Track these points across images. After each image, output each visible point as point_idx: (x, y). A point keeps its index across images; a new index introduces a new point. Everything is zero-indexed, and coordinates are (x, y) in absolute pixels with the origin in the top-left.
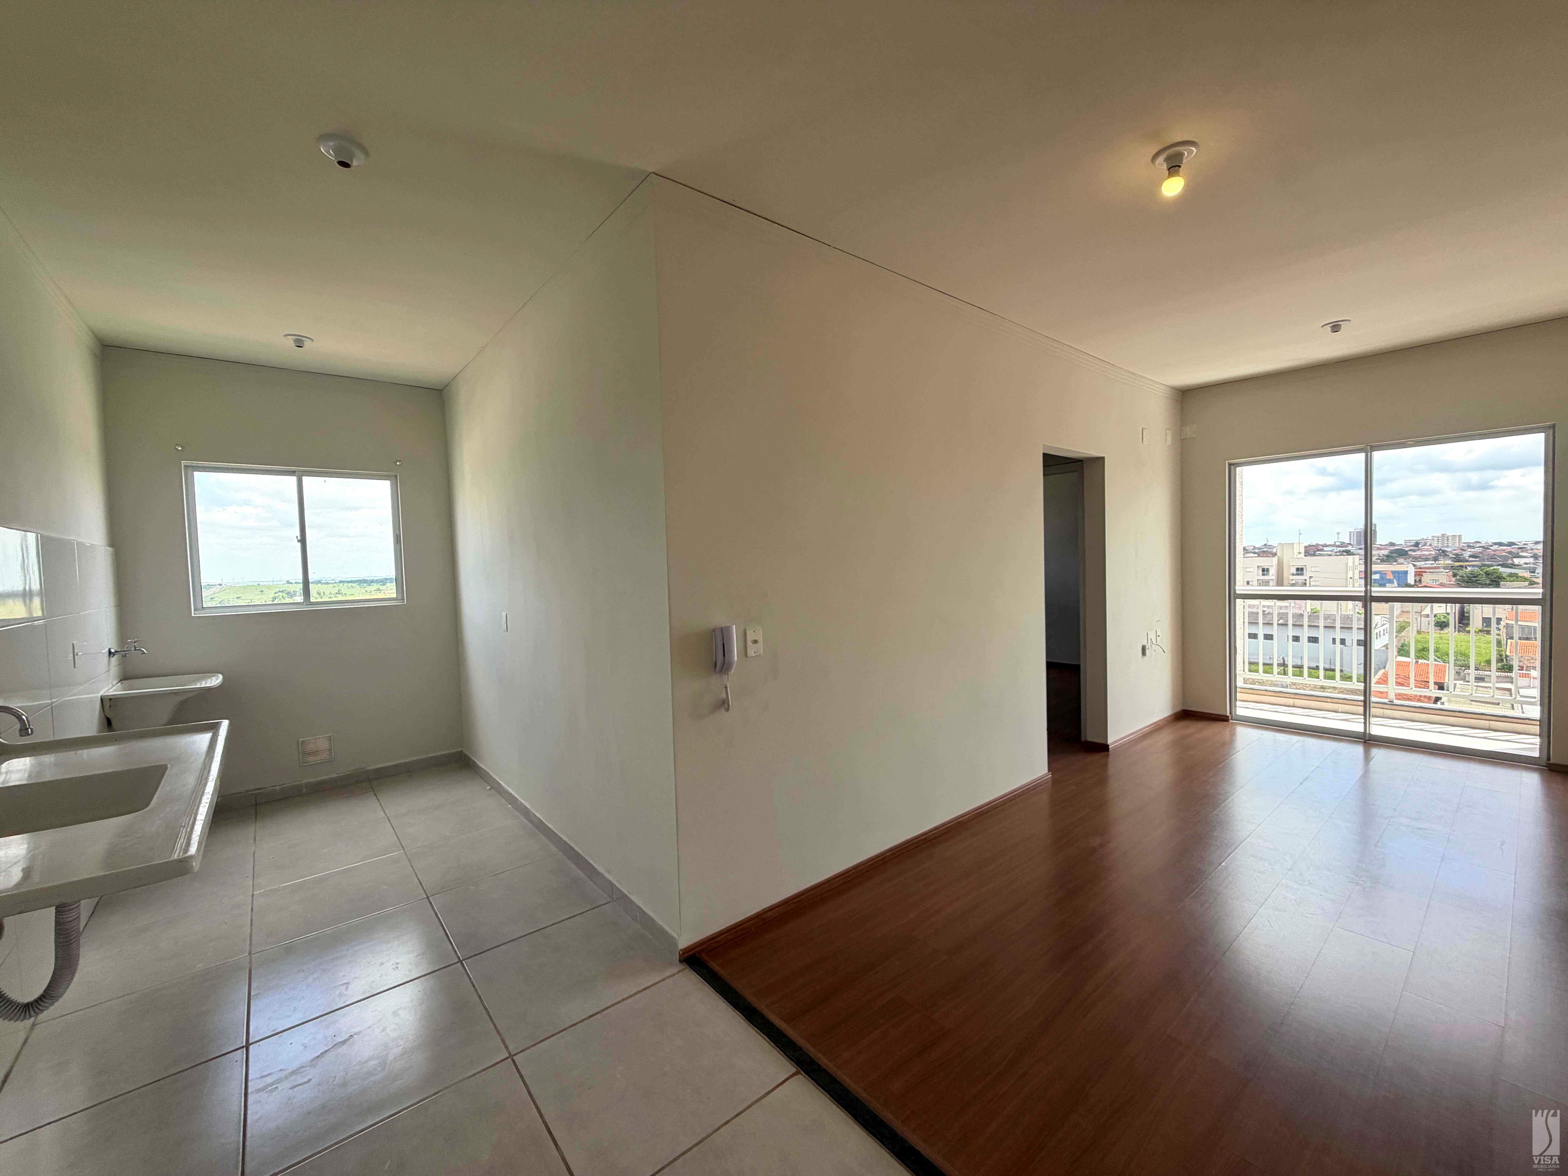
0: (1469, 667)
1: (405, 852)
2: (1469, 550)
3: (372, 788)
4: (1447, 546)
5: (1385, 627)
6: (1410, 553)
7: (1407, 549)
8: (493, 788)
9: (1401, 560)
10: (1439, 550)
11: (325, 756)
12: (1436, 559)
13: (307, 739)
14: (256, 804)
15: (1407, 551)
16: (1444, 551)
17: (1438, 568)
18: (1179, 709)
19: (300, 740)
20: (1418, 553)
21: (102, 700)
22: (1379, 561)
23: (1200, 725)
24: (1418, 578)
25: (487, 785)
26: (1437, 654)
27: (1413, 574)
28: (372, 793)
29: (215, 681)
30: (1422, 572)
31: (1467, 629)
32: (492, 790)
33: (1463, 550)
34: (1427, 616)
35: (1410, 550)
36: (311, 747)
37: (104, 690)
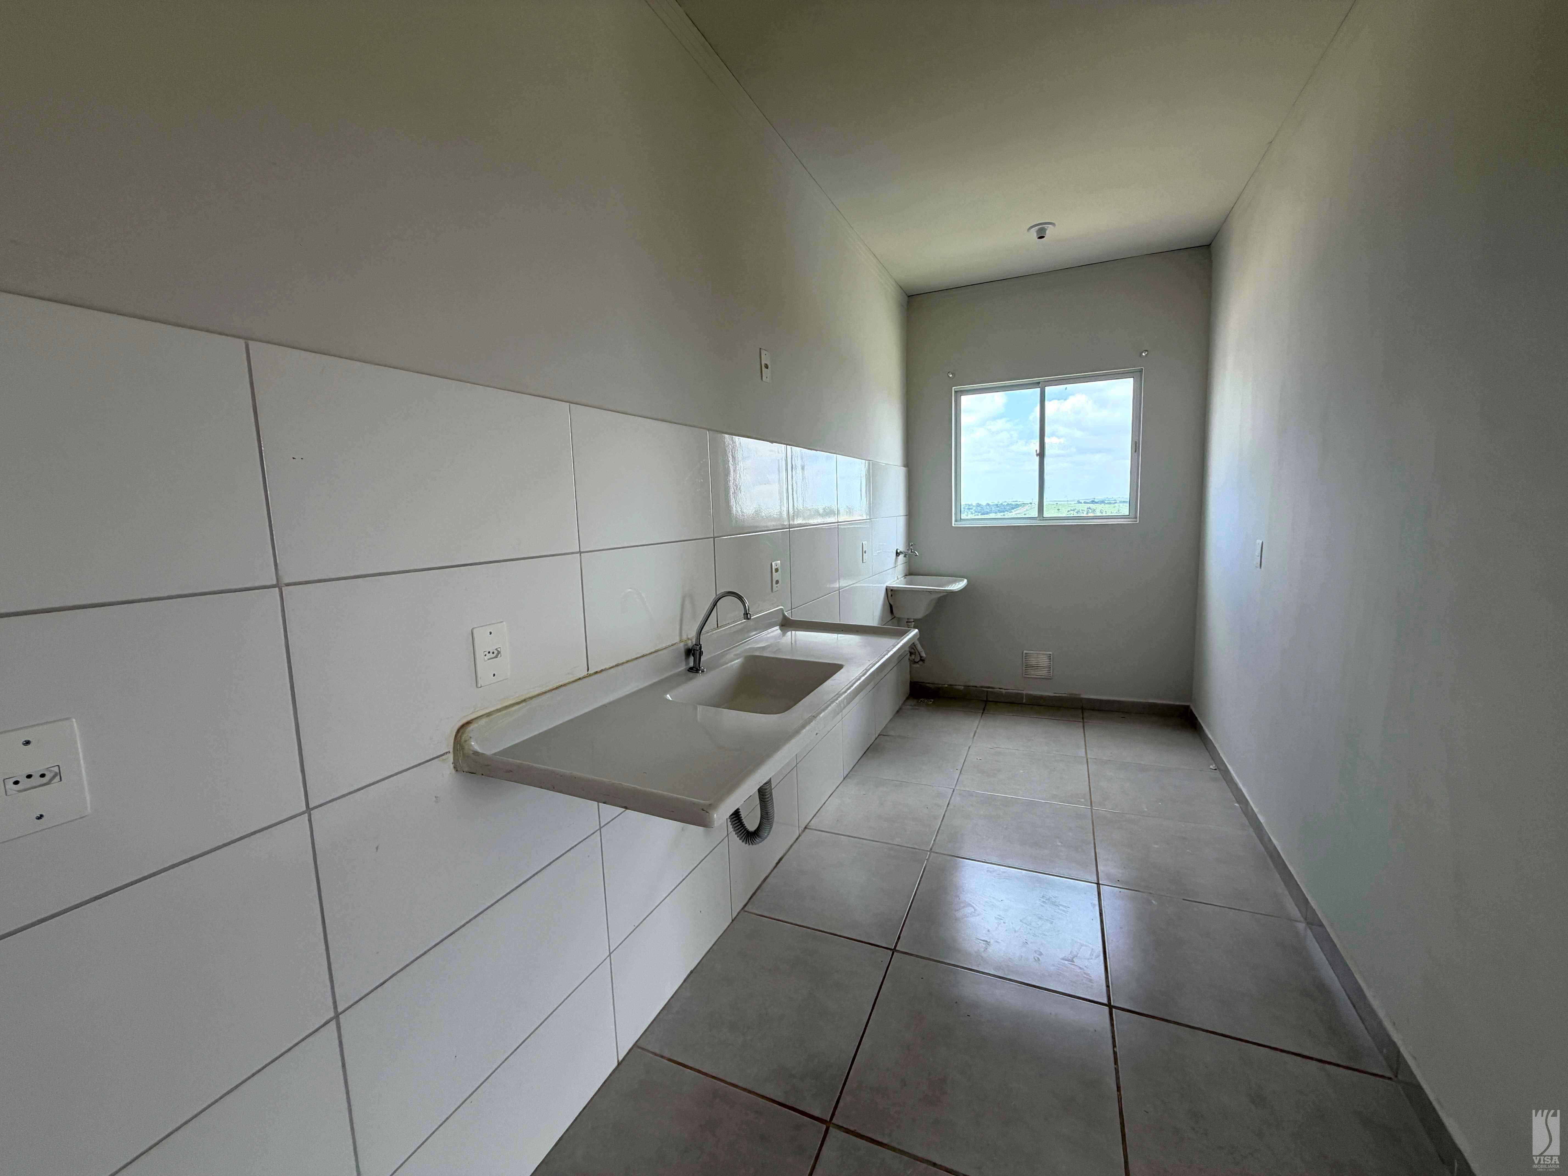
1: (1092, 809)
3: (1083, 718)
8: (1220, 770)
11: (1044, 673)
13: (1032, 652)
14: (987, 701)
19: (1025, 652)
21: (886, 589)
25: (1212, 762)
28: (1081, 724)
29: (958, 585)
32: (1217, 771)
36: (1033, 661)
37: (888, 583)
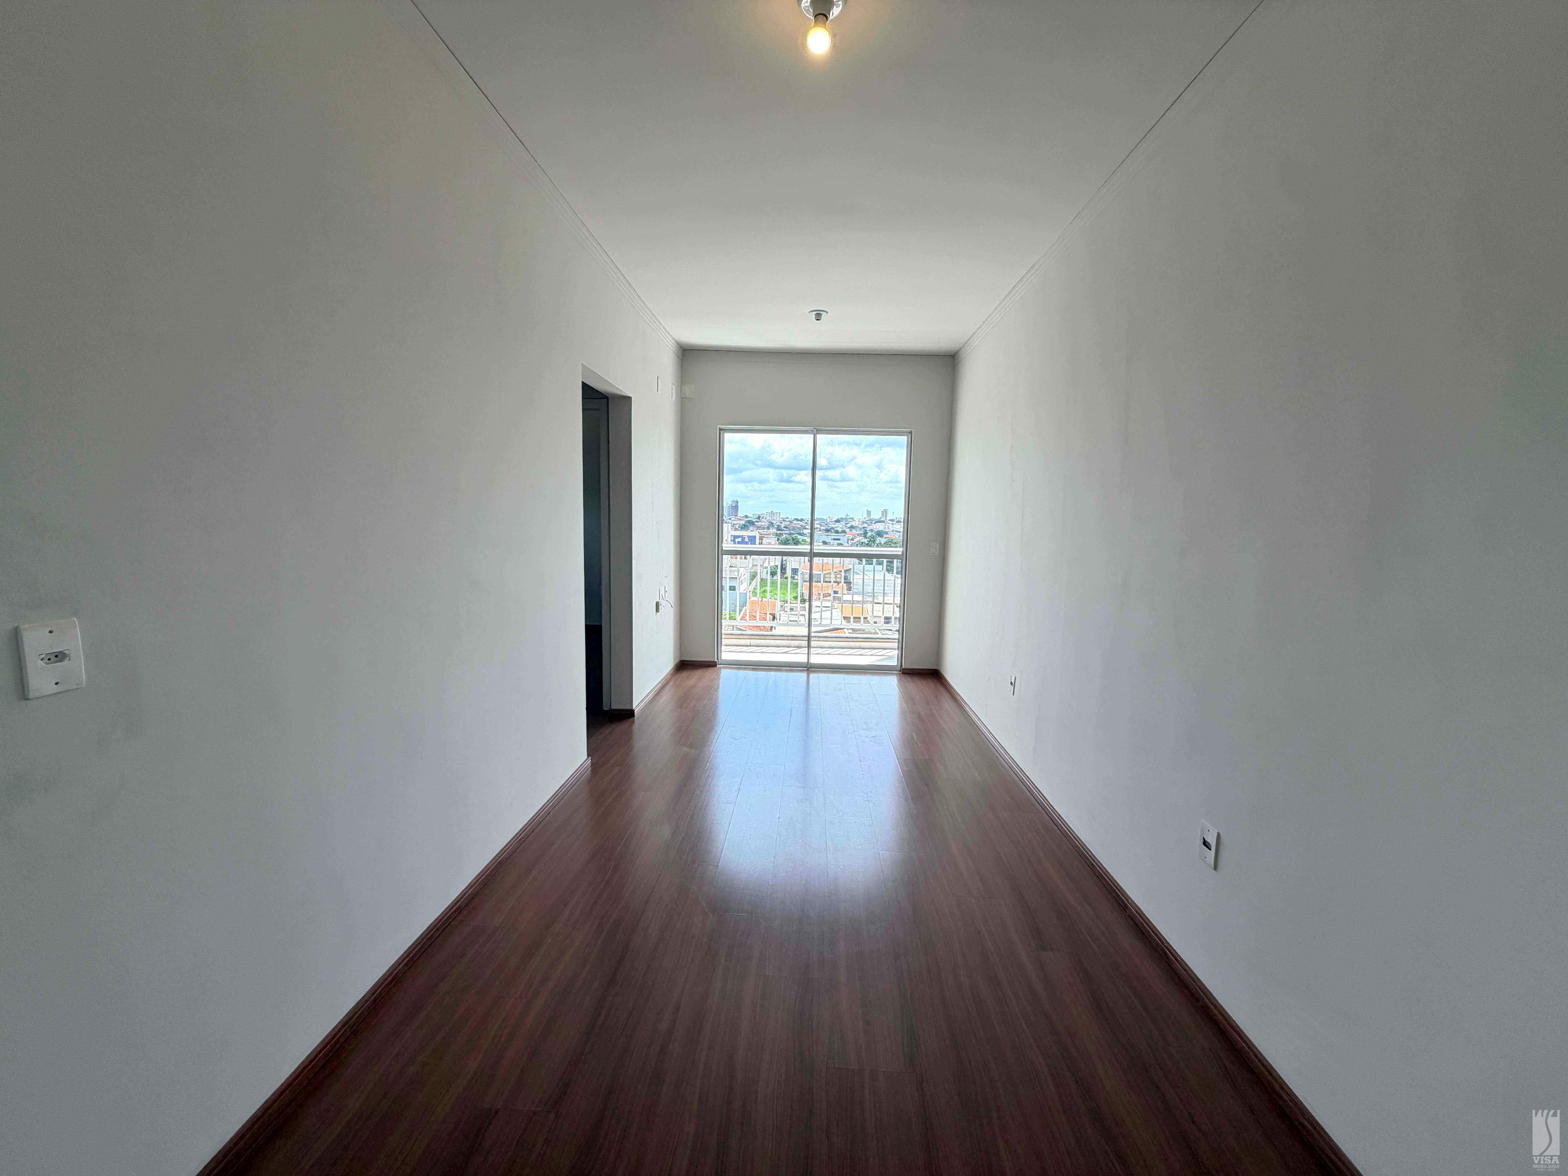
0: (787, 602)
2: (784, 523)
4: (774, 520)
5: (745, 576)
6: (756, 523)
7: (754, 520)
9: (751, 528)
10: (770, 522)
12: (768, 528)
15: (754, 522)
16: (772, 523)
17: (769, 534)
18: (677, 660)
20: (760, 523)
22: (740, 528)
23: (698, 673)
24: (760, 541)
26: (771, 594)
27: (758, 538)
30: (762, 537)
31: (785, 576)
33: (781, 523)
34: (766, 568)
35: (756, 521)
